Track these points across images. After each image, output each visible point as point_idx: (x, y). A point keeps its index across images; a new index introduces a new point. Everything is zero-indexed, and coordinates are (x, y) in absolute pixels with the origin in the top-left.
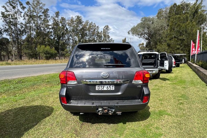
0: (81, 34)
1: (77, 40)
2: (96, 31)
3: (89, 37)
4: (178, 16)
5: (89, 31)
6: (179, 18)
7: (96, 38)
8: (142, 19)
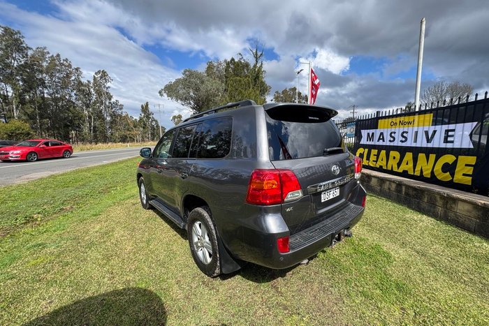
0: (23, 80)
1: (10, 94)
2: (73, 78)
3: (51, 91)
4: (238, 78)
5: (51, 76)
6: (240, 81)
7: (75, 94)
8: (185, 72)
